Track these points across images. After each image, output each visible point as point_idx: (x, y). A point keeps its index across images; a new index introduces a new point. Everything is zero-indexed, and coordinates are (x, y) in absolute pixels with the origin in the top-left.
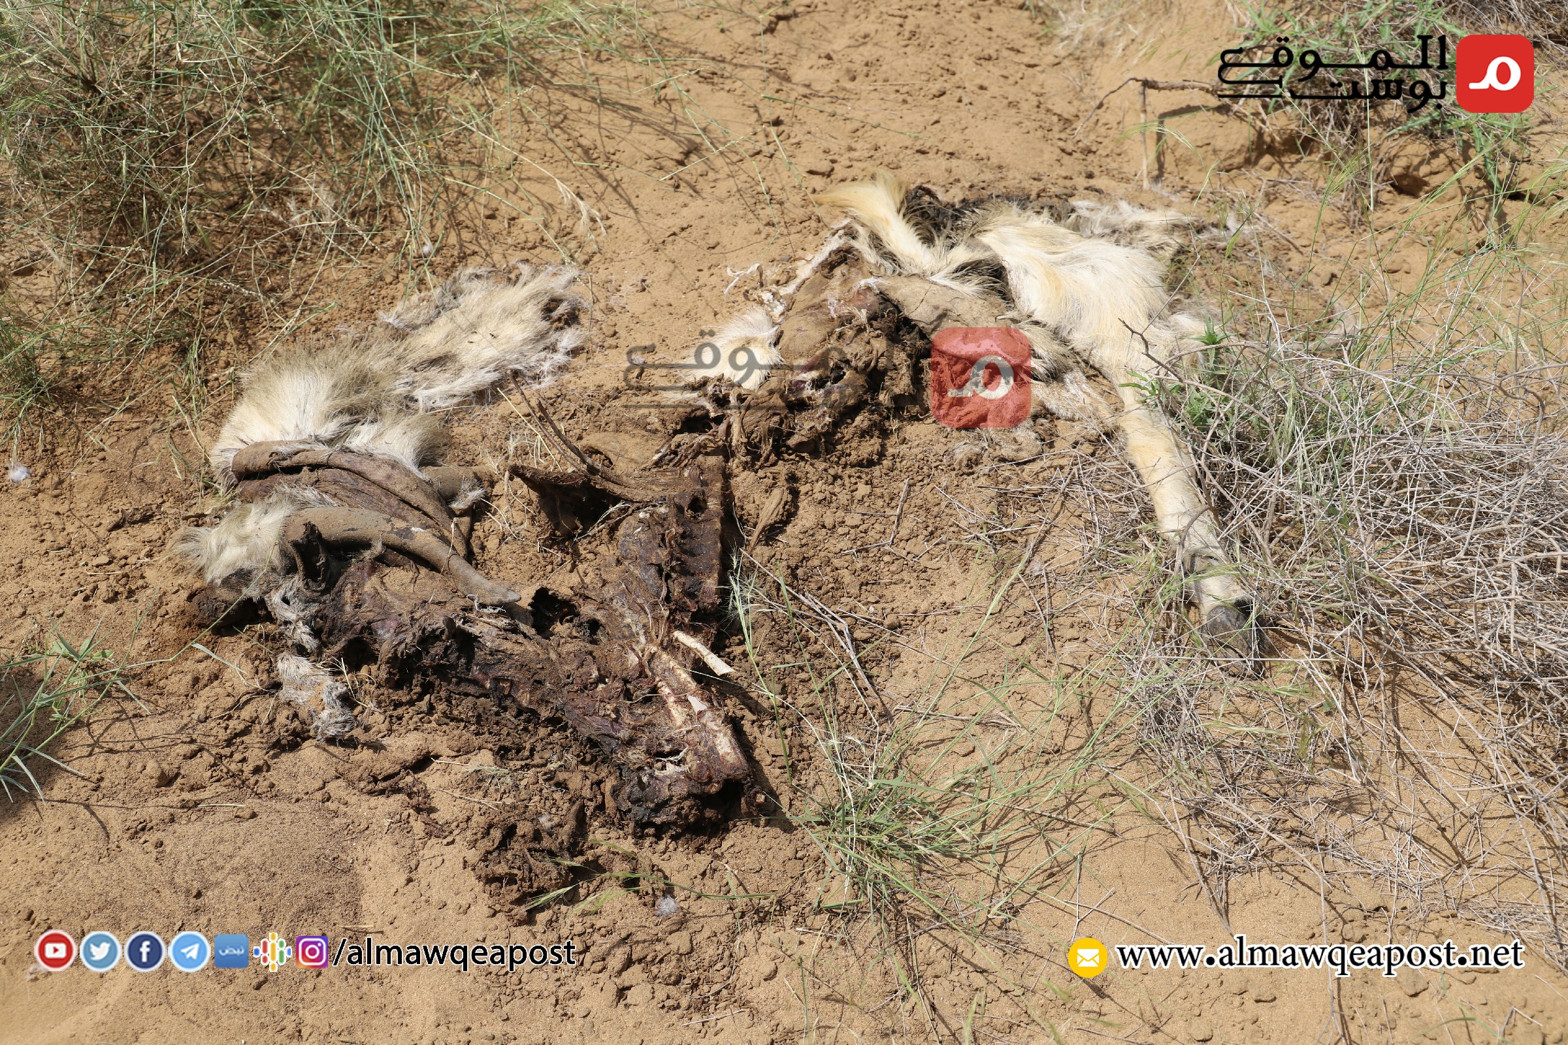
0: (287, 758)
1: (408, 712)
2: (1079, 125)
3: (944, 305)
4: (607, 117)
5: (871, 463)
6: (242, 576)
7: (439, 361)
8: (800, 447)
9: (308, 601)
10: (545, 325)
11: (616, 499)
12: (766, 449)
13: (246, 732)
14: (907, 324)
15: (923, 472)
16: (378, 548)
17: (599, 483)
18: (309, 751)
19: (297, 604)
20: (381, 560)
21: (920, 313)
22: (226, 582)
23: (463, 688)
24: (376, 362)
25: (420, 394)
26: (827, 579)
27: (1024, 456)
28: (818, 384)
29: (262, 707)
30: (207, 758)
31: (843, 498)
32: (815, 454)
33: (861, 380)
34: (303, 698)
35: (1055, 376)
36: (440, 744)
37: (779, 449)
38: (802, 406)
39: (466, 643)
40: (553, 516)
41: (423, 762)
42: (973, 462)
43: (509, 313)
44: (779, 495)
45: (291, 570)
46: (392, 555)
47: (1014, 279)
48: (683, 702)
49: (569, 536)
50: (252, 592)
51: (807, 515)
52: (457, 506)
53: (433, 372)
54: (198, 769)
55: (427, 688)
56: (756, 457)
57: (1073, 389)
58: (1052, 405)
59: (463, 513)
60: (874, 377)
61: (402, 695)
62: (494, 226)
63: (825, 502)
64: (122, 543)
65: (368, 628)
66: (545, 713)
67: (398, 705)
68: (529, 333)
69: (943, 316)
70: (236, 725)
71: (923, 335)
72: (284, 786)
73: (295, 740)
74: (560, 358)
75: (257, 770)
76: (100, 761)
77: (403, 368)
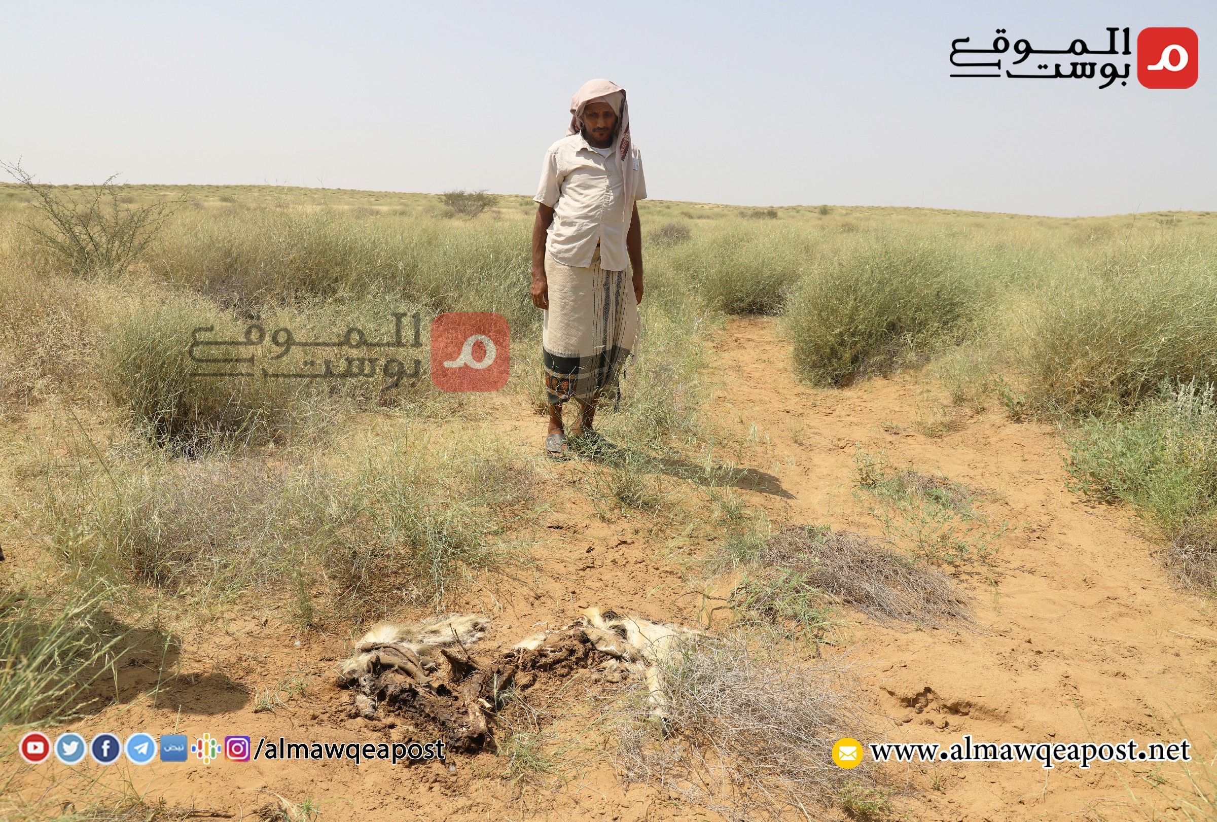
0: (351, 720)
1: (392, 714)
2: (685, 611)
3: (601, 635)
4: (515, 584)
5: (563, 676)
6: (354, 671)
7: (435, 632)
8: (541, 666)
9: (372, 680)
10: (472, 629)
11: (475, 669)
12: (529, 665)
13: (341, 711)
14: (588, 640)
15: (580, 681)
16: (396, 667)
17: (471, 663)
18: (359, 719)
19: (368, 682)
20: (396, 671)
21: (593, 637)
22: (349, 673)
23: (411, 709)
24: (415, 628)
25: (425, 640)
26: (537, 702)
27: (615, 680)
28: (552, 652)
29: (349, 708)
30: (328, 715)
31: (551, 683)
32: (545, 671)
33: (567, 653)
34: (361, 705)
35: (633, 660)
36: (398, 721)
37: (533, 666)
38: (545, 656)
39: (415, 694)
40: (454, 672)
41: (392, 726)
42: (597, 681)
43: (461, 624)
44: (529, 677)
45: (369, 672)
46: (400, 671)
47: (629, 634)
48: (474, 713)
49: (458, 680)
50: (355, 676)
51: (537, 685)
52: (426, 667)
53: (431, 635)
54: (325, 717)
55: (400, 708)
56: (525, 668)
57: (639, 666)
58: (629, 668)
59: (427, 669)
60: (572, 652)
61: (391, 709)
62: (467, 606)
63: (545, 684)
64: (322, 664)
65: (386, 687)
66: (432, 715)
67: (389, 712)
68: (466, 630)
69: (600, 639)
70: (340, 709)
71: (593, 644)
72: (348, 727)
73: (356, 715)
74: (474, 639)
75: (342, 720)
76: (297, 709)
77: (423, 632)
